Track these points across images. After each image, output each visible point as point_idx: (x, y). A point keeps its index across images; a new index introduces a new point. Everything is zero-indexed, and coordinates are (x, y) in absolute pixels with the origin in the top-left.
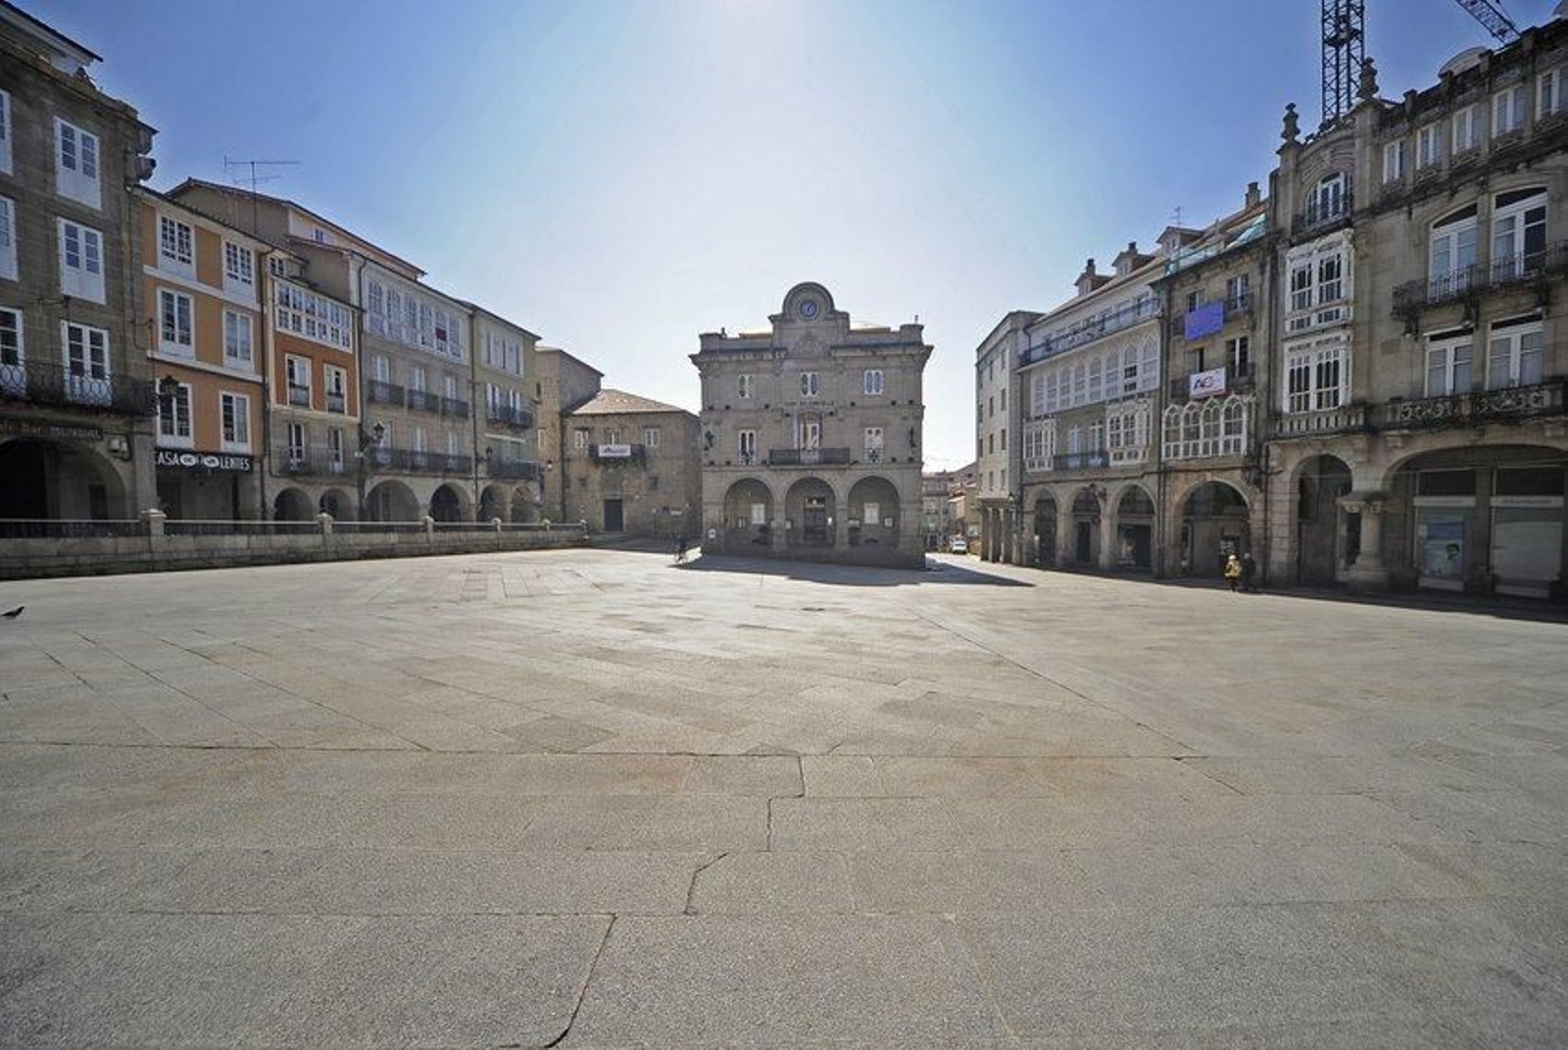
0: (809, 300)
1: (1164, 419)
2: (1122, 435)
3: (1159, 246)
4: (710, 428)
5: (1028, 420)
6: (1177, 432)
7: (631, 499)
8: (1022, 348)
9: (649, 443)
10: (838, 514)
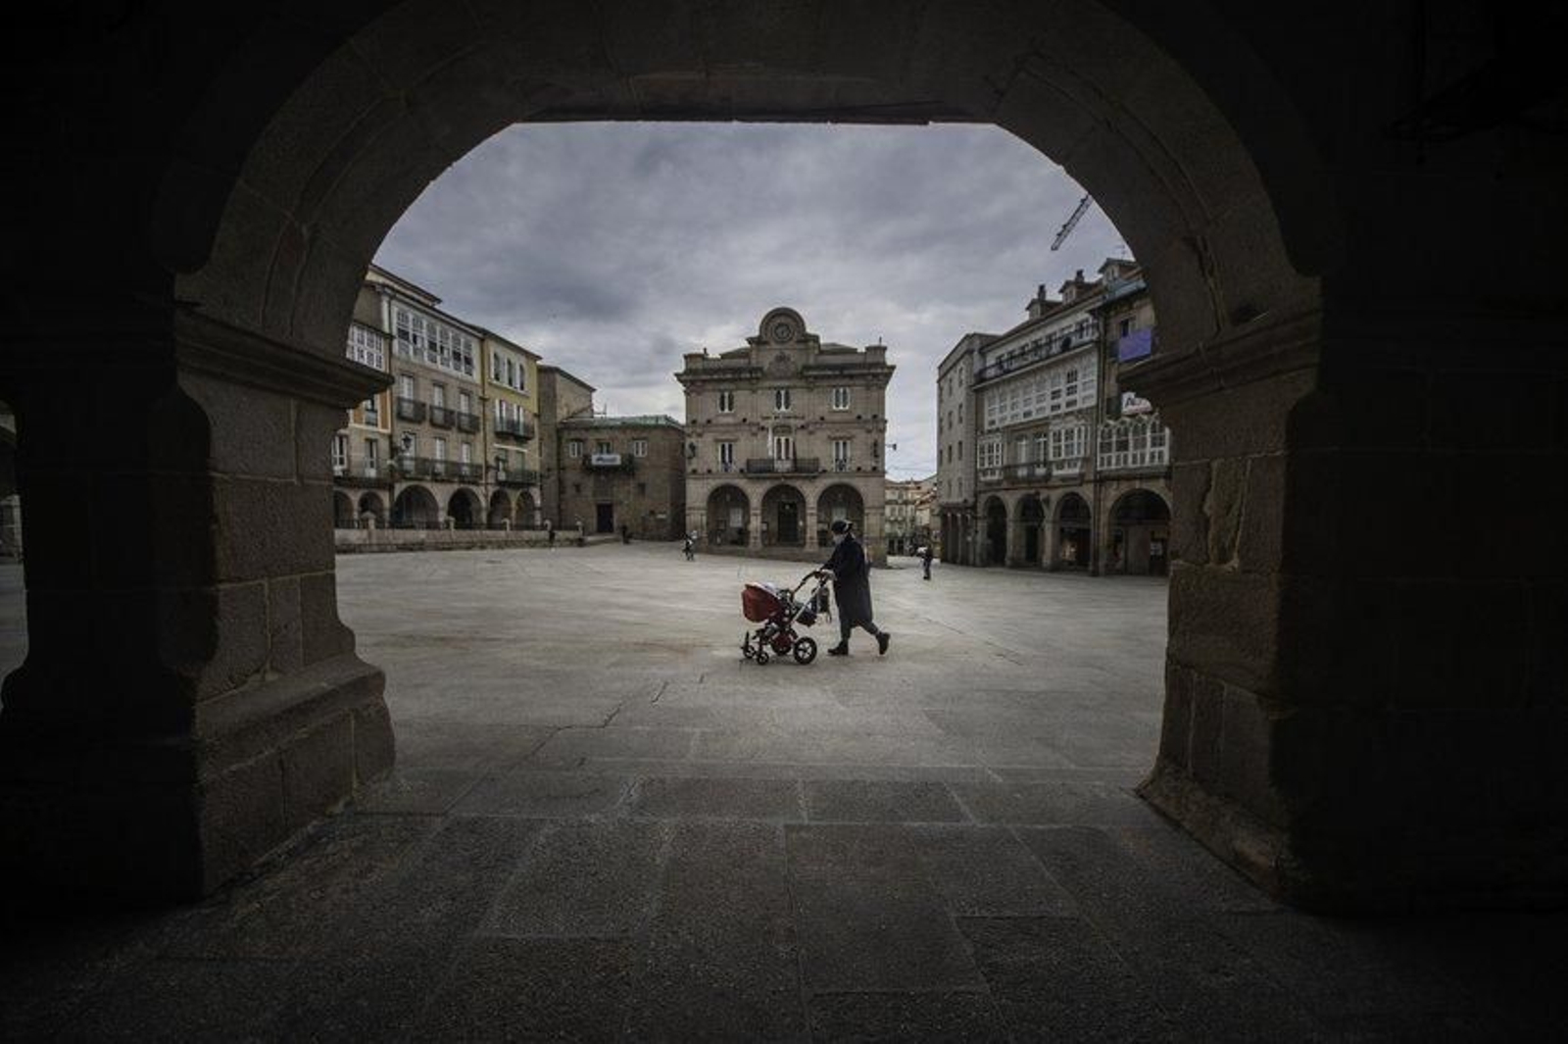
0: (783, 324)
1: (1099, 433)
2: (1063, 447)
3: (1100, 276)
4: (693, 440)
5: (982, 433)
6: (1110, 444)
7: (621, 503)
8: (977, 367)
9: (637, 452)
10: (808, 518)
